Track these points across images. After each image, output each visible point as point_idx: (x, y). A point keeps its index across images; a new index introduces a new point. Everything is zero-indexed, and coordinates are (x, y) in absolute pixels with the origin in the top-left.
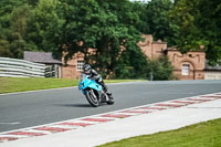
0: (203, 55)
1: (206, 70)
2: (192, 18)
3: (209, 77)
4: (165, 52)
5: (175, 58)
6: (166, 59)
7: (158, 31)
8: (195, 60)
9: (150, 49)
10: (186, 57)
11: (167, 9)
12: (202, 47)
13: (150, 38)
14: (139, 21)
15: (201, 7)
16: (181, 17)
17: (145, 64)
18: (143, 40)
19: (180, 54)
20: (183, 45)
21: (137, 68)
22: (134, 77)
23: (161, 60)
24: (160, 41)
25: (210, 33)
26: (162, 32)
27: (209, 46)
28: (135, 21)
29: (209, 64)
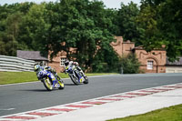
0: (164, 53)
1: (167, 65)
2: (155, 23)
3: (169, 71)
4: (133, 51)
5: (142, 55)
6: (134, 56)
7: (127, 33)
8: (158, 57)
9: (121, 48)
10: (150, 55)
11: (135, 15)
12: (164, 46)
13: (121, 39)
14: (111, 25)
15: (162, 14)
16: (146, 22)
17: (117, 60)
18: (115, 41)
19: (145, 52)
20: (148, 45)
21: (110, 64)
22: (108, 71)
23: (130, 57)
24: (129, 41)
25: (170, 35)
26: (130, 34)
27: (170, 46)
28: (108, 25)
29: (169, 60)
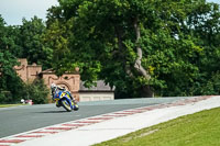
0: (78, 77)
1: (81, 92)
2: (65, 41)
3: (84, 98)
4: (40, 75)
6: (42, 82)
8: (70, 82)
10: (62, 79)
11: (40, 33)
12: (77, 69)
13: (25, 62)
14: (14, 45)
16: (54, 41)
17: (21, 87)
18: (19, 64)
19: (55, 77)
21: (14, 92)
23: (36, 83)
24: (35, 65)
26: (35, 55)
27: (84, 68)
